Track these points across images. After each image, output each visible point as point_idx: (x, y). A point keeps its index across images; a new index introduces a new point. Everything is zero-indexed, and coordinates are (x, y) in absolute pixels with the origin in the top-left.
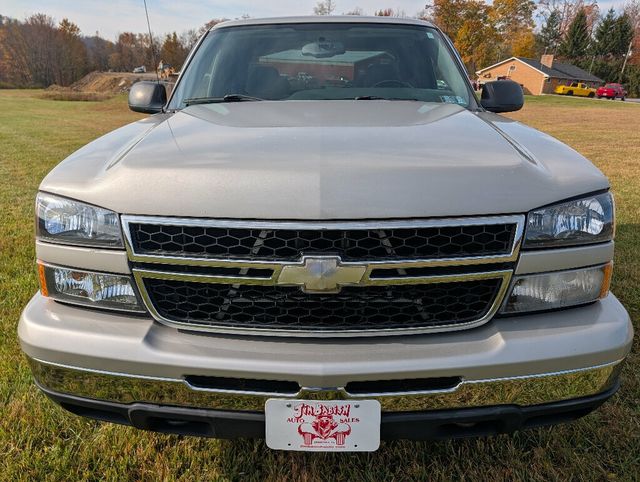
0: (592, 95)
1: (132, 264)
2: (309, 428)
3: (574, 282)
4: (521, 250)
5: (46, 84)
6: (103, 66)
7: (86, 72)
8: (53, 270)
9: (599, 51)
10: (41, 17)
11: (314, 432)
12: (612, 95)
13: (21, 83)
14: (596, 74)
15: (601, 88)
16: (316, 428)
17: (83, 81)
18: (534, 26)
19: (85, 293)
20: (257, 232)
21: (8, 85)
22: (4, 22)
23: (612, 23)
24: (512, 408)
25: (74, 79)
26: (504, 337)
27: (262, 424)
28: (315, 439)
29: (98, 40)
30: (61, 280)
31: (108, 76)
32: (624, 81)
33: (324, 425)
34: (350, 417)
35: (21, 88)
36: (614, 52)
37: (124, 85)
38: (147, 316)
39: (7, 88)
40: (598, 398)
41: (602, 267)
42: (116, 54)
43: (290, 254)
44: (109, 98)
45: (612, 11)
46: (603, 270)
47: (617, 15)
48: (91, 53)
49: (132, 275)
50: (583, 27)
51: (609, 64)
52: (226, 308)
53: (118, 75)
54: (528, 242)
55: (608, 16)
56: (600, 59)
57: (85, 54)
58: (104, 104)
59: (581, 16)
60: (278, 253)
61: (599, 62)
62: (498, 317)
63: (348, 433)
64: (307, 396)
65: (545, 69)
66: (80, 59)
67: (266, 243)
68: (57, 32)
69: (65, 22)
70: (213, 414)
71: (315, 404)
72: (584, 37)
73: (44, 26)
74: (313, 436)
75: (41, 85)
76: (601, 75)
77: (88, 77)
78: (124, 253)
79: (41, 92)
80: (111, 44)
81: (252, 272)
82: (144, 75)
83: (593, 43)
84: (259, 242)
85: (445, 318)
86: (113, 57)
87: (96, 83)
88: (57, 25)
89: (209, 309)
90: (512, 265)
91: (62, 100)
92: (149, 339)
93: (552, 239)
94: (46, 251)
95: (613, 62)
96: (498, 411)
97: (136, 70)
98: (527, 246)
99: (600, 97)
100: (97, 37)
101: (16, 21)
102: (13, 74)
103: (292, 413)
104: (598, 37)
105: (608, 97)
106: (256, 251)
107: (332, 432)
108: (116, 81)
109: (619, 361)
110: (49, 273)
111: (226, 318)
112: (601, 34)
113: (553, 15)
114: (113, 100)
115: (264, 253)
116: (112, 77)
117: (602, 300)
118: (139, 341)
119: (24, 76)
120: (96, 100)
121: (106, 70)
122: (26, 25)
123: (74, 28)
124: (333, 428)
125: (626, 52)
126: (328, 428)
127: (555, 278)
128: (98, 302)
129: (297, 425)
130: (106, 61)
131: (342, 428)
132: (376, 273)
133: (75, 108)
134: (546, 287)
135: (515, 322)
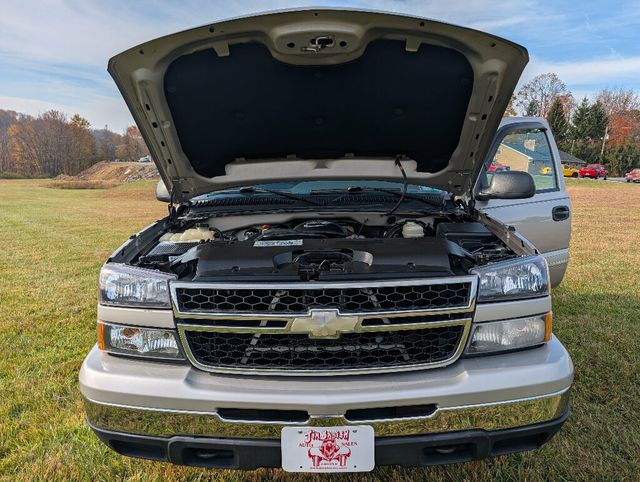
0: (575, 175)
1: (176, 320)
2: (317, 452)
3: (524, 329)
4: (477, 303)
5: (54, 174)
6: (110, 156)
7: (93, 162)
8: (110, 328)
9: (578, 135)
10: (54, 114)
11: (321, 455)
12: (594, 175)
13: (29, 173)
14: (577, 156)
15: (583, 169)
16: (323, 451)
17: (89, 170)
18: (515, 114)
19: (134, 347)
20: (274, 292)
21: (17, 174)
22: (17, 118)
23: (587, 110)
24: (480, 432)
25: (82, 169)
26: (470, 373)
27: (278, 450)
28: (323, 462)
29: (107, 133)
30: (115, 335)
31: (114, 166)
32: (605, 162)
33: (329, 448)
34: (350, 441)
35: (29, 178)
36: (592, 136)
37: (129, 174)
38: (186, 363)
39: (16, 178)
40: (553, 423)
41: (543, 316)
42: (124, 146)
43: (299, 309)
44: (115, 186)
45: (585, 100)
46: (543, 319)
47: (591, 102)
48: (99, 145)
49: (176, 329)
50: (561, 114)
51: (589, 146)
52: (249, 354)
53: (124, 164)
54: (482, 297)
55: (583, 105)
56: (580, 142)
57: (93, 146)
58: (111, 192)
59: (558, 105)
60: (291, 308)
61: (579, 145)
62: (463, 357)
63: (348, 455)
64: (314, 423)
65: (529, 153)
66: (88, 151)
67: (281, 300)
68: (67, 126)
69: (77, 117)
70: (239, 442)
71: (321, 430)
72: (563, 123)
73: (56, 121)
74: (320, 459)
75: (49, 174)
76: (583, 157)
77: (95, 167)
78: (170, 312)
79: (49, 181)
80: (119, 136)
81: (270, 323)
82: (148, 164)
83: (572, 128)
84: (275, 300)
85: (422, 358)
86: (121, 147)
87: (102, 173)
88: (69, 121)
89: (236, 355)
90: (471, 314)
91: (69, 188)
92: (189, 381)
93: (503, 295)
94: (105, 313)
95: (592, 145)
96: (468, 434)
97: (142, 159)
98: (481, 300)
99: (583, 176)
100: (106, 131)
101: (29, 117)
102: (22, 165)
103: (303, 439)
104: (576, 123)
105: (591, 177)
106: (273, 307)
107: (336, 454)
108: (122, 169)
109: (564, 391)
110: (107, 330)
111: (249, 362)
112: (578, 121)
113: (532, 105)
114: (119, 188)
115: (279, 308)
116: (119, 166)
117: (548, 343)
118: (181, 383)
119: (32, 166)
120: (102, 188)
121: (112, 160)
122: (40, 120)
123: (84, 122)
124: (336, 451)
125: (603, 135)
126: (332, 451)
127: (507, 325)
128: (145, 354)
129: (306, 449)
130: (113, 152)
131: (343, 451)
132: (366, 322)
133: (82, 196)
134: (501, 333)
135: (478, 361)
